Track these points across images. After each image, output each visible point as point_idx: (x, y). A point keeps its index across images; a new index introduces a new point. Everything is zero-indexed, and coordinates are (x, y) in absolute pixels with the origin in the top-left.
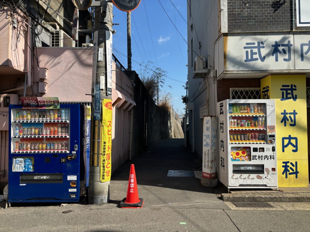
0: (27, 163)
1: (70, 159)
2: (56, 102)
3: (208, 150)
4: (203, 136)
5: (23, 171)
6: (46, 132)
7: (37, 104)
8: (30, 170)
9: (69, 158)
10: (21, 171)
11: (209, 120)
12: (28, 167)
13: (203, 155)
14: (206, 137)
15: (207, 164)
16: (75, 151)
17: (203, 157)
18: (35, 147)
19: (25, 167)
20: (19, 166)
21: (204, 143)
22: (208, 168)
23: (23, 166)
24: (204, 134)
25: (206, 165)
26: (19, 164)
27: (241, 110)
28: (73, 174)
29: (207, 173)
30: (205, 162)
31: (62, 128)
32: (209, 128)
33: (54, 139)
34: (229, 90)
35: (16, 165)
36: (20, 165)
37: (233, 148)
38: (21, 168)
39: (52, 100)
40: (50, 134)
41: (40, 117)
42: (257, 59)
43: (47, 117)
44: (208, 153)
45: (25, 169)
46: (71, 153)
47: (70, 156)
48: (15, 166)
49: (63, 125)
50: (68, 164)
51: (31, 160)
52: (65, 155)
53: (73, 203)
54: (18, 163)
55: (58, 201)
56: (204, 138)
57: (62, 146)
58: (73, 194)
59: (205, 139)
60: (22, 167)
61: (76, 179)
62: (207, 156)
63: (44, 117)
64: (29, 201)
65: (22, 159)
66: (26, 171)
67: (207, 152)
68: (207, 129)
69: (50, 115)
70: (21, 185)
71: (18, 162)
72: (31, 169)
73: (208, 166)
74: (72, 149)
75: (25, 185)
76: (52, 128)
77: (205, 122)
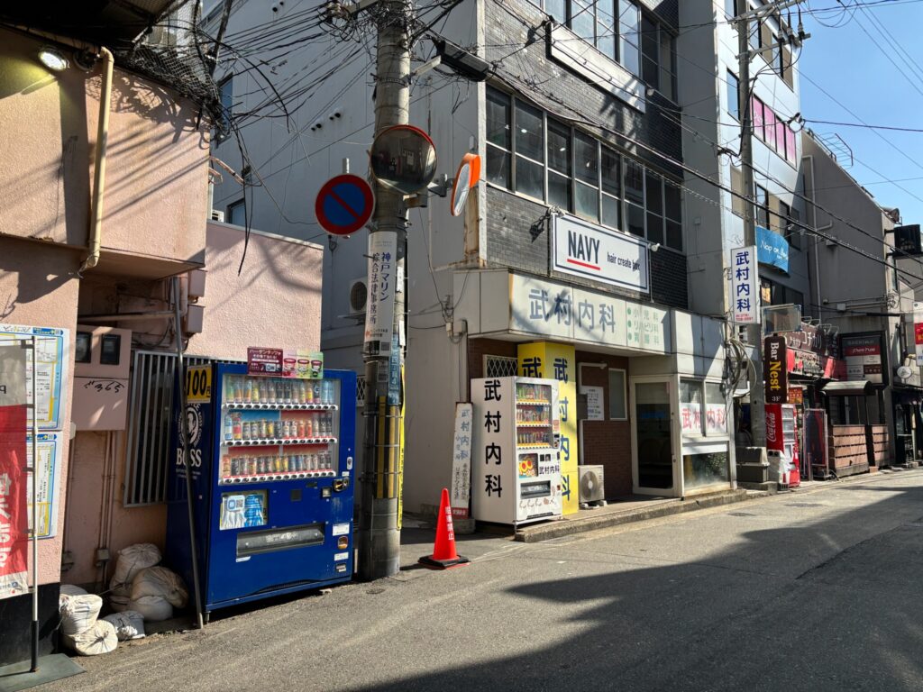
0: (252, 506)
1: (339, 488)
2: (317, 365)
3: (465, 466)
4: (455, 440)
5: (243, 526)
6: (291, 431)
7: (278, 366)
8: (259, 521)
9: (337, 487)
10: (239, 527)
11: (468, 411)
12: (254, 515)
13: (454, 475)
14: (460, 441)
15: (460, 492)
16: (347, 470)
17: (454, 479)
18: (266, 466)
19: (247, 515)
20: (233, 514)
21: (456, 452)
22: (463, 498)
23: (243, 514)
24: (456, 436)
25: (460, 494)
26: (236, 509)
27: (526, 394)
28: (343, 521)
29: (460, 509)
30: (456, 489)
31: (320, 421)
32: (468, 424)
33: (303, 446)
34: (482, 358)
35: (228, 513)
36: (235, 511)
37: (522, 456)
38: (238, 520)
39: (311, 360)
40: (299, 435)
41: (278, 396)
42: (541, 317)
43: (293, 398)
44: (465, 471)
45: (248, 520)
46: (339, 475)
47: (339, 483)
48: (225, 515)
49: (322, 414)
50: (334, 500)
51: (260, 497)
52: (327, 482)
53: (339, 585)
54: (233, 508)
55: (315, 585)
56: (456, 443)
57: (321, 461)
58: (342, 564)
59: (458, 446)
60: (241, 515)
61: (347, 532)
62: (461, 476)
63: (286, 397)
64: (255, 597)
65: (242, 498)
66: (250, 525)
67: (462, 469)
68: (464, 426)
69: (300, 393)
70: (239, 560)
71: (232, 504)
72: (260, 518)
73: (464, 494)
74: (342, 467)
75: (247, 558)
76: (302, 422)
77: (459, 414)
